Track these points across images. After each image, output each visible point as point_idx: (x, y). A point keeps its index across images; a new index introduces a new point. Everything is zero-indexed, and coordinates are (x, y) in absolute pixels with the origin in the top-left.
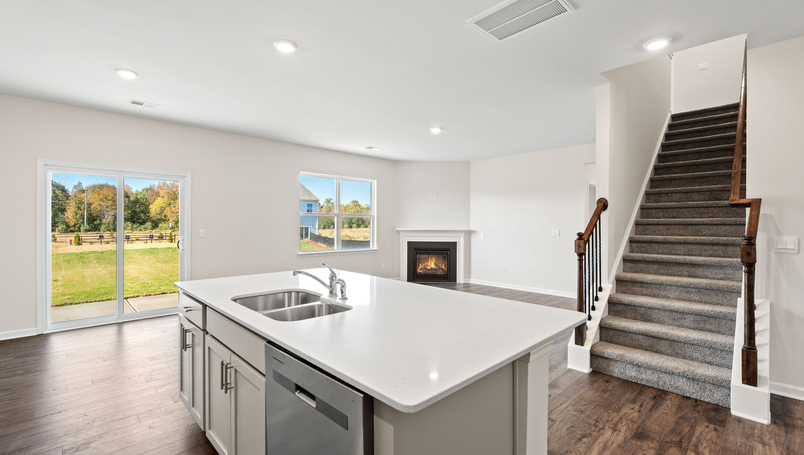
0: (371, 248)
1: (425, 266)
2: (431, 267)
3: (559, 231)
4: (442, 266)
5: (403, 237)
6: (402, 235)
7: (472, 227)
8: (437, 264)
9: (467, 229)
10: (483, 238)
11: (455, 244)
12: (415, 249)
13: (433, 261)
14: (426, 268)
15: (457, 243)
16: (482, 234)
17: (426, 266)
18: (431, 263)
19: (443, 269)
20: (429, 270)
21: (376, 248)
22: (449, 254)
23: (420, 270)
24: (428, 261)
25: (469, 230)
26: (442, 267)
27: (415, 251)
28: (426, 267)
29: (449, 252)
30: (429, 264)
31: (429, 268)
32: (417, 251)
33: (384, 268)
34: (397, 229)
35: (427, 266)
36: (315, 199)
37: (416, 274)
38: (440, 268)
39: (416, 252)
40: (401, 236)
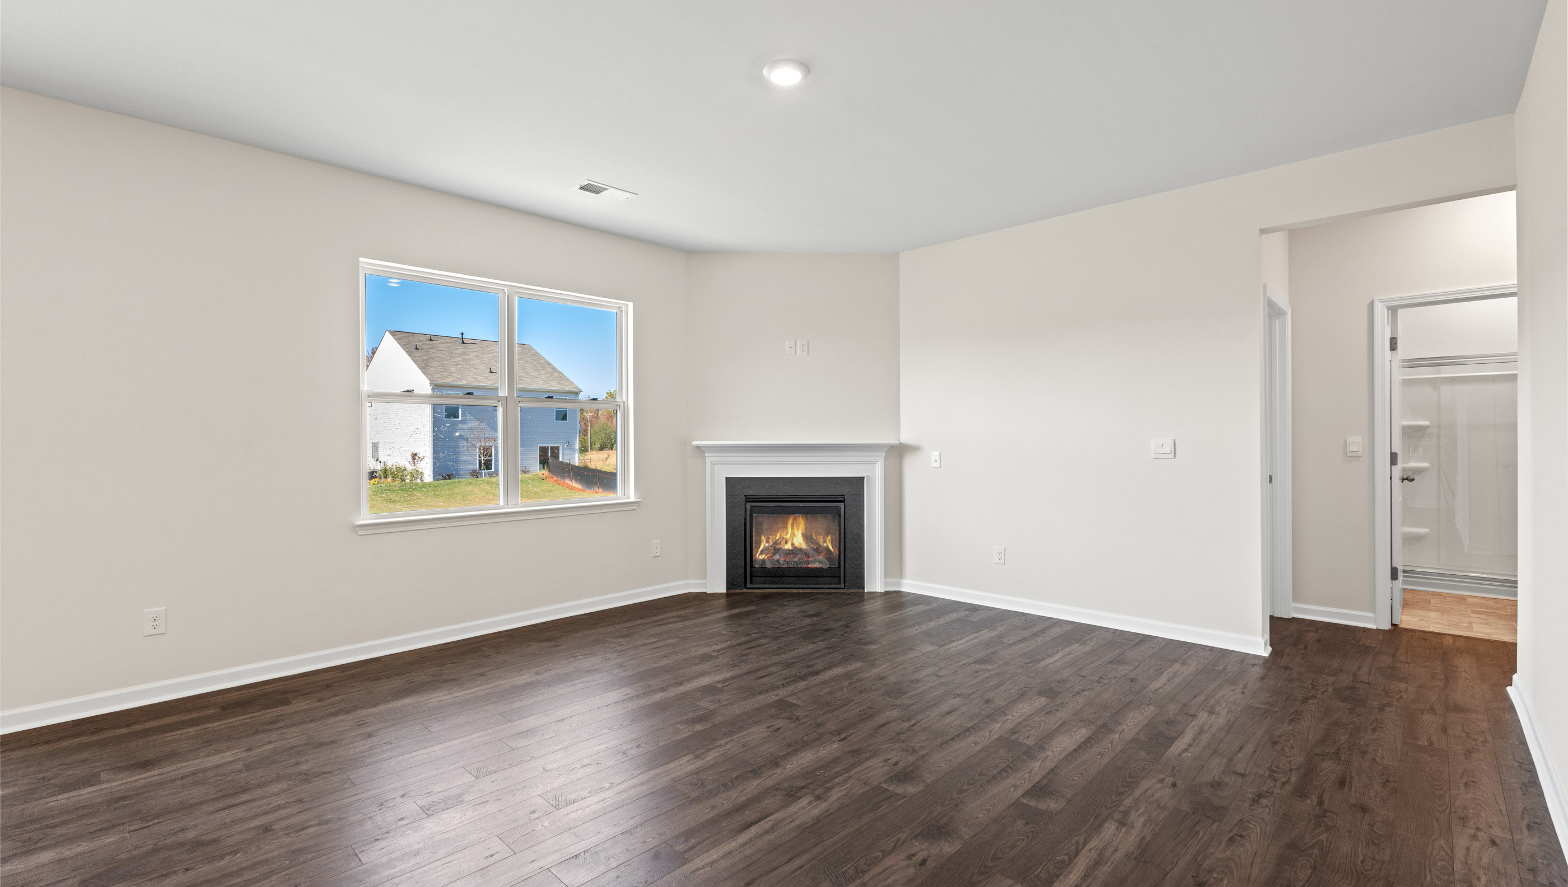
0: (619, 498)
1: (775, 543)
2: (793, 544)
3: (1174, 440)
4: (825, 542)
5: (714, 464)
6: (710, 458)
7: (906, 437)
8: (811, 534)
9: (890, 440)
10: (937, 464)
11: (858, 483)
12: (748, 499)
13: (798, 529)
14: (779, 549)
15: (865, 478)
16: (935, 455)
17: (780, 543)
18: (793, 535)
19: (827, 549)
20: (789, 553)
21: (632, 498)
22: (842, 511)
23: (762, 553)
24: (786, 528)
25: (897, 442)
26: (825, 545)
27: (749, 505)
28: (780, 546)
29: (843, 507)
30: (789, 536)
31: (788, 546)
32: (753, 504)
33: (659, 554)
34: (695, 443)
35: (783, 542)
36: (572, 389)
37: (752, 567)
38: (818, 550)
39: (752, 507)
40: (708, 461)
